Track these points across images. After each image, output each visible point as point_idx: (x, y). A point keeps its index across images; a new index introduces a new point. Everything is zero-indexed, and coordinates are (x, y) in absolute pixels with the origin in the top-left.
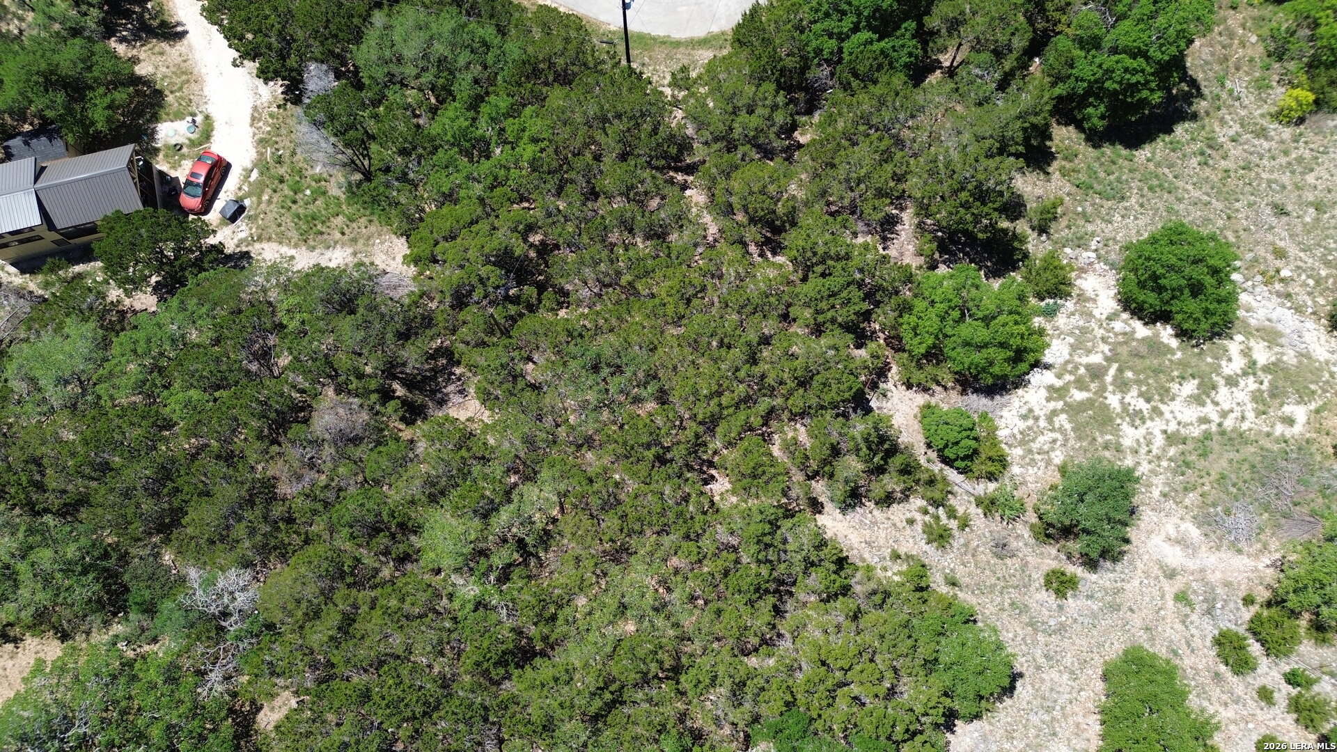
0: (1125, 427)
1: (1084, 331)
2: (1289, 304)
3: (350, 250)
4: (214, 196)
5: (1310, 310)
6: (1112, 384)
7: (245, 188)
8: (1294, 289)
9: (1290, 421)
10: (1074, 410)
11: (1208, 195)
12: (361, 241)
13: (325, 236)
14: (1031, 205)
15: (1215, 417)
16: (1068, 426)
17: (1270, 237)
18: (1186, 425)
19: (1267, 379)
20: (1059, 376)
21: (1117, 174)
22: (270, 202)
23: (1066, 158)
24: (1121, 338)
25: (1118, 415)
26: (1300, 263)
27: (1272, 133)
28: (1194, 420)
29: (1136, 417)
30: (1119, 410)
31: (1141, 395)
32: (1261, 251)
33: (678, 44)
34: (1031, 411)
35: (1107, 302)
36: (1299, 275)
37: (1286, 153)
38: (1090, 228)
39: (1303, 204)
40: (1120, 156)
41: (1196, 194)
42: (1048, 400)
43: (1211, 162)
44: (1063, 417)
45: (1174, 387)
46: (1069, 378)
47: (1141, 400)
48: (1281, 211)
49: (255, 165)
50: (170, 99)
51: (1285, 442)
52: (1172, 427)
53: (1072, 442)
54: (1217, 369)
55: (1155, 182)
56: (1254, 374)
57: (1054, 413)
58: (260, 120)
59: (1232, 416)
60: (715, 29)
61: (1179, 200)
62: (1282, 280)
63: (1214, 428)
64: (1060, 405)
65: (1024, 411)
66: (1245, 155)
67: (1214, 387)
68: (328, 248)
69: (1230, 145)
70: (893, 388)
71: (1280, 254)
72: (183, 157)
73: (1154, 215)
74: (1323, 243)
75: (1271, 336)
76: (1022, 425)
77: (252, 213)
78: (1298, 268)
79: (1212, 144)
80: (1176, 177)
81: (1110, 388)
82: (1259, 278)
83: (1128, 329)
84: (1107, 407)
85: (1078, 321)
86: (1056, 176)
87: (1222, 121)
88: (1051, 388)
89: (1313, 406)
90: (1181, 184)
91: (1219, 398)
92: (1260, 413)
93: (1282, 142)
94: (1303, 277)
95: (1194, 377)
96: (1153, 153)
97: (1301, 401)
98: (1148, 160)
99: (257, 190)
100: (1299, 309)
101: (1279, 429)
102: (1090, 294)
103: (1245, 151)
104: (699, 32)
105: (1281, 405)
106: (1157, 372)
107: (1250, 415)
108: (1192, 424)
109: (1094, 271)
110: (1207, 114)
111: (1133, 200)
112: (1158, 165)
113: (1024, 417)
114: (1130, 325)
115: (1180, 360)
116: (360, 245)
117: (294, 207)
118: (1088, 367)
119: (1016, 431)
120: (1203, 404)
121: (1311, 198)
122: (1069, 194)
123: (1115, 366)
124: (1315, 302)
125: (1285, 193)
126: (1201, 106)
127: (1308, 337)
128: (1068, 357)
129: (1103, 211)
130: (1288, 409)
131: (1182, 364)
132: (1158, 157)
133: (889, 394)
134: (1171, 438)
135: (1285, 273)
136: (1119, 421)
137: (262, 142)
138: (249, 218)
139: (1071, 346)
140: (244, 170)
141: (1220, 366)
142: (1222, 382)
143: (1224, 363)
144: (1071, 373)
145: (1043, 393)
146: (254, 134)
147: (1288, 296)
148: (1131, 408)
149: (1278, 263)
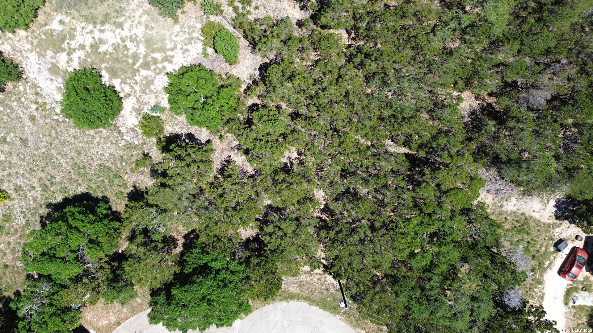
0: (140, 35)
1: (144, 91)
2: (38, 89)
3: (503, 209)
4: (569, 256)
5: (29, 84)
6: (140, 58)
7: (552, 258)
8: (32, 97)
9: (61, 22)
10: (162, 50)
11: (57, 158)
12: (497, 212)
13: (515, 219)
14: (147, 170)
15: (96, 31)
16: (168, 42)
17: (34, 129)
18: (111, 30)
19: (65, 45)
20: (164, 68)
21: (99, 180)
22: (541, 245)
23: (122, 193)
24: (128, 81)
25: (142, 42)
26: (25, 111)
27: (12, 187)
28: (106, 32)
29: (133, 39)
30: (141, 45)
31: (128, 50)
32: (42, 122)
33: (306, 299)
34: (183, 53)
35: (128, 105)
36: (27, 104)
37: (10, 175)
38: (121, 153)
39: (12, 144)
40: (94, 190)
41: (62, 160)
42: (173, 57)
43: (49, 177)
44: (168, 47)
45: (111, 50)
46: (160, 66)
47: (129, 47)
48: (24, 142)
49: (545, 269)
50: (585, 320)
51: (67, 13)
52: (118, 31)
53: (168, 34)
54: (88, 55)
55: (82, 171)
56: (70, 48)
57: (172, 50)
58: (539, 297)
59: (88, 30)
60: (284, 304)
61: (72, 158)
62: (37, 103)
63: (98, 26)
64: (169, 53)
65: (187, 53)
66: (30, 178)
67: (92, 46)
68: (515, 212)
69: (36, 185)
70: (245, 80)
71: (33, 119)
72: (582, 283)
73: (88, 153)
74: (9, 119)
75: (54, 70)
76: (189, 47)
77: (551, 242)
78: (26, 109)
79: (45, 188)
80: (70, 172)
81: (141, 56)
82: (48, 107)
83: (123, 85)
84: (146, 48)
85: (145, 98)
86: (130, 185)
87: (35, 200)
88: (170, 62)
89: (47, 27)
90: (69, 168)
91: (91, 40)
92: (74, 29)
93: (9, 181)
94: (26, 103)
95: (100, 53)
96: (77, 188)
97: (52, 31)
98: (80, 185)
99: (546, 255)
100: (34, 86)
101: (67, 20)
102: (134, 114)
103: (30, 180)
104: (293, 304)
105: (62, 31)
106: (117, 60)
107: (79, 29)
108: (108, 30)
109: (127, 128)
110: (41, 206)
111: (95, 163)
112: (76, 181)
113: (187, 50)
114: (122, 88)
115: (104, 63)
116: (498, 210)
117: (529, 240)
118: (149, 69)
119: (193, 44)
120: (100, 39)
121: (6, 146)
122: (127, 173)
123: (135, 67)
124: (25, 89)
125: (18, 152)
126: (44, 211)
127: (35, 68)
128: (157, 77)
129: (112, 161)
130: (60, 28)
131: (102, 61)
132: (75, 185)
133: (248, 77)
134: (120, 26)
135: (34, 107)
136: (143, 39)
137: (540, 282)
138: (552, 239)
139: (153, 84)
140: (551, 268)
141: (85, 56)
142: (88, 48)
143: (83, 57)
144: (158, 68)
145: (174, 60)
146: (543, 288)
147: (37, 94)
148: (135, 44)
149: (35, 113)
